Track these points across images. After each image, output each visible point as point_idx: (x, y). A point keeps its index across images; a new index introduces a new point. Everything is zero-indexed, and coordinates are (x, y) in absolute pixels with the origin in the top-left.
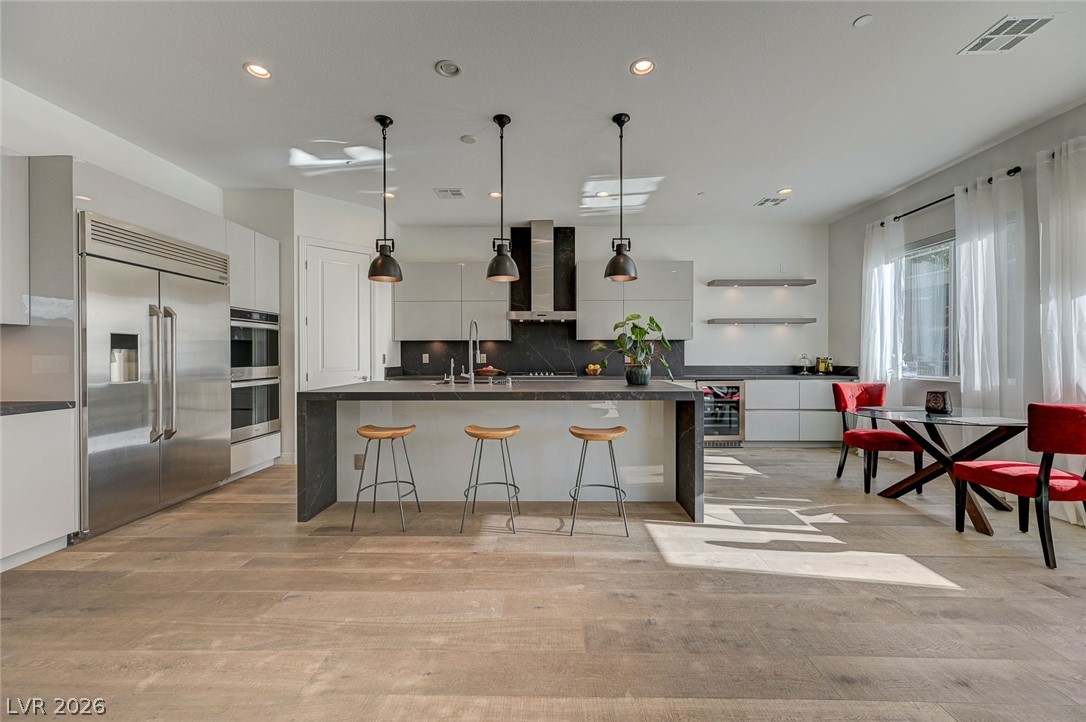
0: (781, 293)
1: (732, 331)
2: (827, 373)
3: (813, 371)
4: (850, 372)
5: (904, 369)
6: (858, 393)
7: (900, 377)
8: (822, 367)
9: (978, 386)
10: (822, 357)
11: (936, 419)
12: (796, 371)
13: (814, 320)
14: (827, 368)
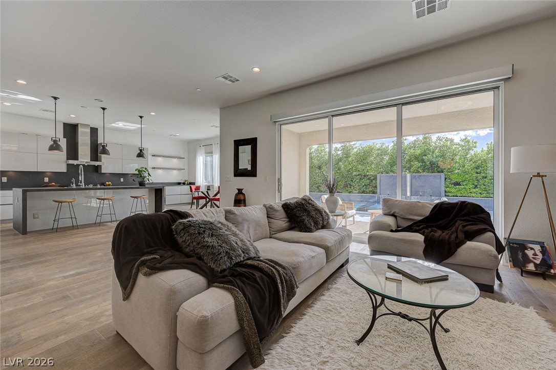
0: (175, 160)
1: (160, 171)
2: (187, 184)
3: (184, 184)
4: (194, 184)
6: (195, 188)
10: (187, 180)
11: (208, 191)
12: (179, 184)
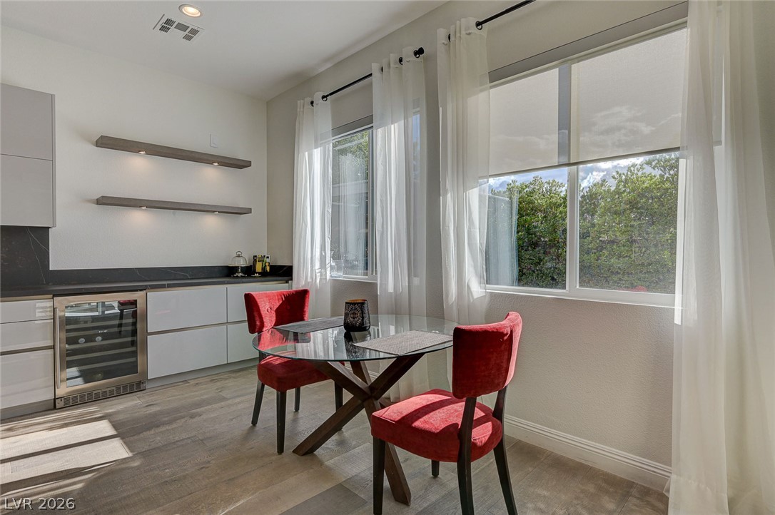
0: (211, 174)
1: (139, 218)
2: (264, 274)
3: (249, 272)
4: (287, 271)
5: (332, 268)
6: (277, 304)
7: (328, 278)
8: (259, 268)
9: (391, 289)
10: (259, 255)
13: (249, 211)
14: (264, 269)
